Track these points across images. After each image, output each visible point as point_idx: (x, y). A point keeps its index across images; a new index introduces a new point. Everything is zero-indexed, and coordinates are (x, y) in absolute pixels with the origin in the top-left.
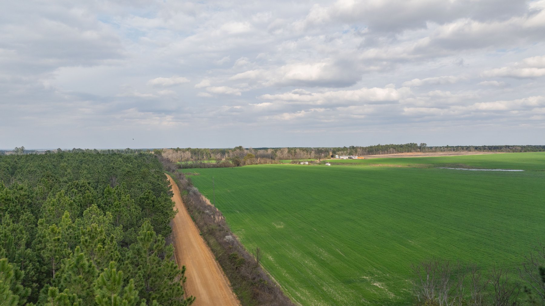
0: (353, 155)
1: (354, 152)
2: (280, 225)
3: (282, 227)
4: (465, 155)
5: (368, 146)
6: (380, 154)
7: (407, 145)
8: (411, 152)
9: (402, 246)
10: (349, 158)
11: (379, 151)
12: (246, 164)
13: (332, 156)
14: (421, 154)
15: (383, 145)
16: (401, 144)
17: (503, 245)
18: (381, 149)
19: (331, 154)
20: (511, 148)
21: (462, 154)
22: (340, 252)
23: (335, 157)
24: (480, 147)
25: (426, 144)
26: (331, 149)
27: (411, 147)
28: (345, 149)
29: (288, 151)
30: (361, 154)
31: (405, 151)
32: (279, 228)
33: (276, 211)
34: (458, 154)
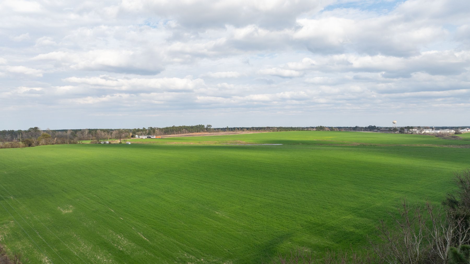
0: (151, 135)
1: (152, 132)
2: (68, 209)
3: (71, 211)
4: (240, 134)
5: (164, 127)
6: (174, 134)
7: (196, 126)
8: (200, 132)
9: (210, 220)
10: (148, 137)
11: (174, 131)
12: (40, 144)
13: (132, 137)
14: (207, 134)
15: (177, 127)
16: (192, 126)
17: (299, 207)
18: (175, 130)
19: (131, 134)
20: (271, 128)
21: (238, 133)
22: (143, 237)
23: (135, 137)
24: (250, 128)
25: (211, 126)
26: (131, 131)
27: (199, 128)
28: (144, 130)
29: (88, 132)
30: (158, 134)
31: (195, 132)
32: (66, 214)
33: (65, 192)
34: (235, 133)
